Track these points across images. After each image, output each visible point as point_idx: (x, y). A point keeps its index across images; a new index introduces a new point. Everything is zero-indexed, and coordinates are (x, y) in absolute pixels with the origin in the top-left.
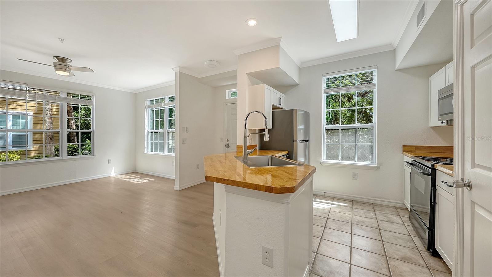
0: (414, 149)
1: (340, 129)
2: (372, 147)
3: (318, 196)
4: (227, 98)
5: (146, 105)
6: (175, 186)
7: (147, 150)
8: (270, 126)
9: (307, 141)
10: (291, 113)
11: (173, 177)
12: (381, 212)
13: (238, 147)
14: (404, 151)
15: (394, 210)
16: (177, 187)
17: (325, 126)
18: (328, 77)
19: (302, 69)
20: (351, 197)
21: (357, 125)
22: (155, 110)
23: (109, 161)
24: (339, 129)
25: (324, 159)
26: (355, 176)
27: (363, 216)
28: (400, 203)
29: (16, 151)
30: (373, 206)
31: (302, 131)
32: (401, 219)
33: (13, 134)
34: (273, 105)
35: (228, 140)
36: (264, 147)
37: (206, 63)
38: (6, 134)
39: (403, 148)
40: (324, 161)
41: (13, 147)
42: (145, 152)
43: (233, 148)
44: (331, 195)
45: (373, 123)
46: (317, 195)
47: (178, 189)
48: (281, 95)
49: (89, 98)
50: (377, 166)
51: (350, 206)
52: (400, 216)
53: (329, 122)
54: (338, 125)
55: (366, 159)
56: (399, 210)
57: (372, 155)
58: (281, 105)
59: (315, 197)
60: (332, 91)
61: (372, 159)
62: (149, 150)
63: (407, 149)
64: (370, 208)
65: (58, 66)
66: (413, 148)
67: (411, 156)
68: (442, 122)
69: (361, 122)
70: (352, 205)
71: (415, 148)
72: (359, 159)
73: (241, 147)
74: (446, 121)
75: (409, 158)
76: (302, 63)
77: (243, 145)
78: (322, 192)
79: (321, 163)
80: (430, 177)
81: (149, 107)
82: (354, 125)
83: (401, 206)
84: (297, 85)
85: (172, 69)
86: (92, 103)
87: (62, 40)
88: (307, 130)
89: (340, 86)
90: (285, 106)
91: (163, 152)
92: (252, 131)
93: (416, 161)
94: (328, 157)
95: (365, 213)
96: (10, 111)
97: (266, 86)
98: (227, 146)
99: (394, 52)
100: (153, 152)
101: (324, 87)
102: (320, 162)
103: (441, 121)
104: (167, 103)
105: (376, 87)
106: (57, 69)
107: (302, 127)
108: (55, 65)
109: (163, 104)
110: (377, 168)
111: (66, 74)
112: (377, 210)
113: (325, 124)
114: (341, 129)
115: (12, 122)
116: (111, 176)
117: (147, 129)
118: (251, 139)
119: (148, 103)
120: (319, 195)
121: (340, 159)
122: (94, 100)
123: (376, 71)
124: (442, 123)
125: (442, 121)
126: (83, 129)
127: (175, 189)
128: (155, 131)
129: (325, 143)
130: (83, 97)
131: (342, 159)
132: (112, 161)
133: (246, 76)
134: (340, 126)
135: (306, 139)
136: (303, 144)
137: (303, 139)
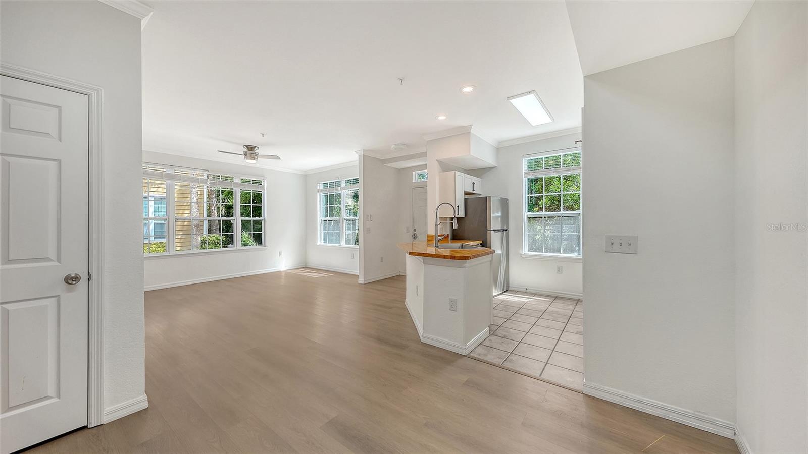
2: (579, 238)
4: (413, 181)
5: (318, 188)
6: (359, 279)
7: (320, 242)
8: (462, 215)
9: (506, 230)
10: (485, 201)
11: (357, 272)
13: (428, 236)
16: (361, 280)
17: (526, 214)
18: (529, 159)
19: (500, 149)
20: (555, 293)
21: (563, 212)
22: (328, 194)
23: (280, 254)
24: (542, 217)
25: (525, 251)
26: (560, 270)
29: (160, 243)
31: (500, 219)
33: (155, 222)
34: (465, 192)
35: (415, 230)
36: (456, 236)
38: (147, 222)
40: (525, 253)
41: (155, 238)
42: (318, 244)
43: (422, 238)
44: (532, 291)
45: (580, 210)
46: (518, 291)
47: (363, 283)
48: (475, 179)
49: (260, 183)
51: (551, 301)
53: (530, 209)
54: (541, 213)
55: (572, 251)
57: (579, 247)
58: (475, 190)
59: (515, 292)
60: (533, 173)
61: (579, 250)
62: (322, 241)
64: (573, 303)
65: (248, 155)
69: (566, 209)
70: (554, 300)
72: (564, 252)
73: (432, 236)
76: (500, 142)
77: (434, 234)
78: (522, 288)
81: (322, 191)
82: (560, 213)
84: (493, 167)
85: (355, 152)
86: (263, 188)
87: (263, 135)
88: (505, 217)
89: (544, 169)
90: (480, 191)
91: (340, 243)
92: (444, 219)
94: (531, 249)
96: (151, 194)
97: (458, 173)
98: (414, 237)
100: (327, 244)
101: (525, 169)
102: (521, 254)
104: (344, 187)
106: (247, 158)
107: (499, 214)
108: (246, 154)
109: (339, 188)
111: (254, 162)
113: (527, 211)
114: (544, 217)
115: (153, 208)
116: (282, 270)
117: (320, 216)
118: (442, 228)
119: (321, 187)
120: (520, 291)
121: (544, 251)
122: (265, 184)
126: (255, 217)
127: (359, 282)
128: (328, 218)
129: (527, 232)
130: (255, 182)
131: (547, 251)
132: (282, 253)
134: (544, 213)
135: (505, 228)
136: (500, 233)
137: (500, 228)
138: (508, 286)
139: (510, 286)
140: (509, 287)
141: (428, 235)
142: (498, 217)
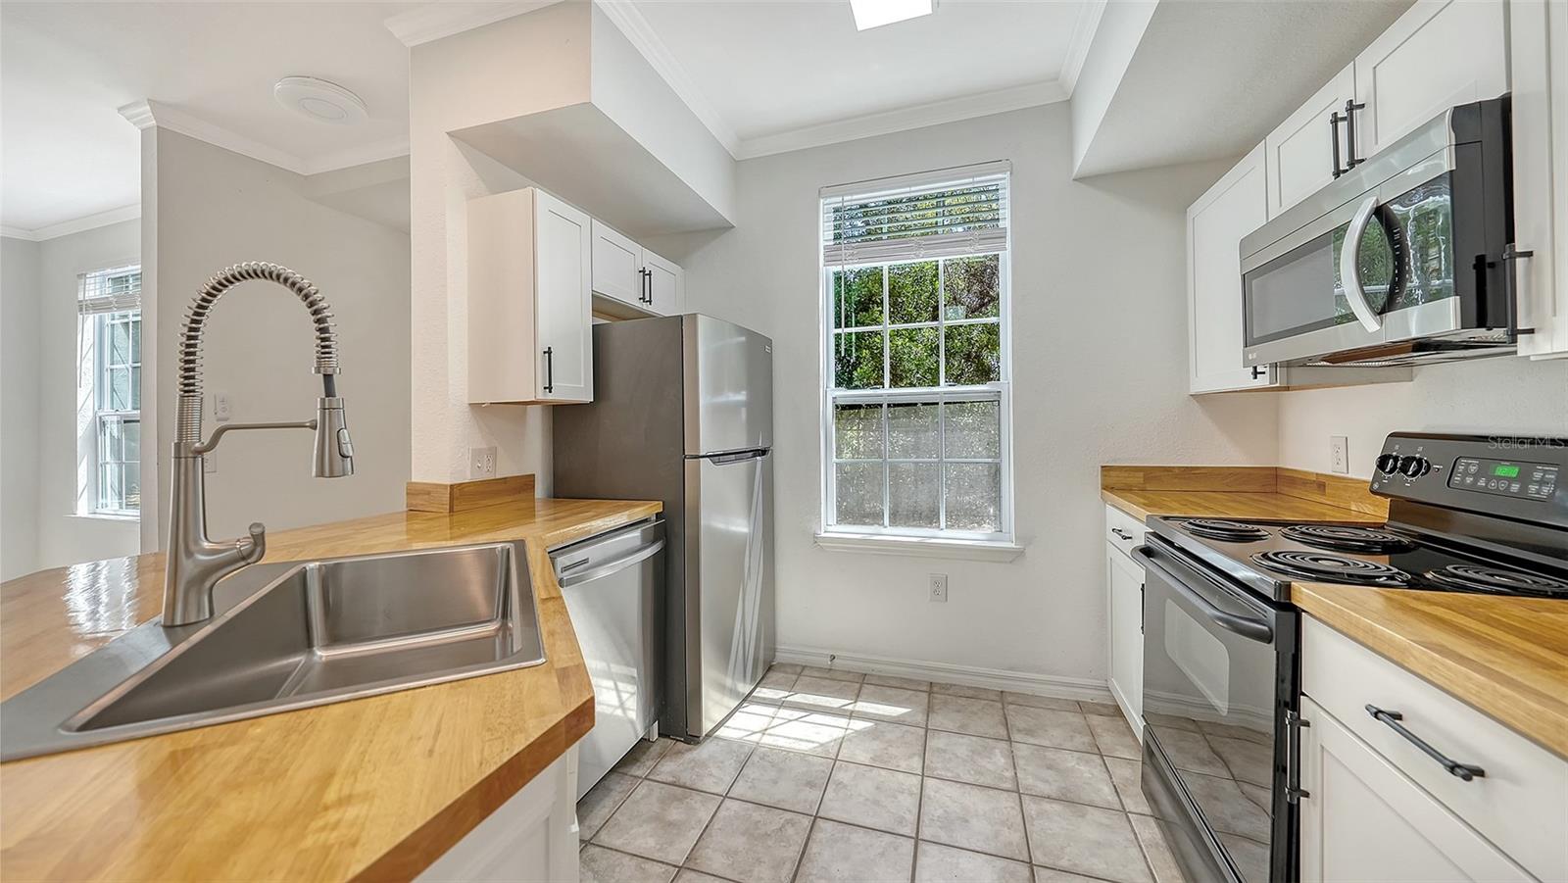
0: (1139, 478)
1: (885, 406)
2: (996, 473)
3: (806, 672)
5: (81, 298)
7: (86, 503)
8: (575, 387)
9: (764, 452)
10: (676, 331)
12: (1031, 740)
13: (416, 491)
14: (1105, 487)
15: (1076, 719)
17: (833, 394)
18: (839, 203)
19: (743, 164)
20: (926, 672)
21: (944, 388)
24: (881, 406)
25: (829, 524)
26: (940, 588)
27: (966, 778)
28: (1096, 688)
30: (1003, 709)
31: (744, 411)
32: (1106, 776)
34: (596, 298)
37: (278, 86)
39: (1103, 476)
40: (830, 529)
44: (854, 665)
45: (999, 380)
46: (804, 667)
48: (649, 259)
50: (1013, 545)
51: (920, 718)
52: (1102, 756)
53: (844, 379)
54: (879, 391)
55: (976, 520)
56: (1095, 720)
57: (999, 508)
58: (650, 301)
59: (794, 677)
60: (852, 254)
61: (998, 518)
62: (116, 501)
63: (1120, 481)
64: (989, 723)
66: (1137, 474)
67: (1143, 513)
68: (1256, 374)
69: (957, 379)
70: (929, 710)
71: (1141, 474)
72: (952, 520)
73: (436, 491)
74: (1271, 365)
75: (1133, 522)
76: (744, 140)
78: (821, 655)
79: (816, 539)
80: (1270, 650)
82: (935, 389)
83: (1098, 697)
84: (724, 228)
85: (120, 109)
88: (762, 407)
89: (885, 237)
93: (1171, 544)
94: (846, 515)
95: (976, 757)
97: (545, 201)
99: (1066, 110)
101: (825, 235)
102: (815, 536)
103: (1251, 369)
105: (1008, 245)
107: (742, 397)
110: (1017, 556)
112: (1019, 731)
113: (832, 384)
114: (889, 405)
117: (97, 405)
119: (92, 289)
120: (812, 668)
121: (885, 523)
123: (1007, 183)
124: (1256, 378)
125: (1255, 368)
129: (835, 459)
131: (895, 519)
133: (449, 147)
134: (887, 392)
135: (760, 446)
136: (741, 467)
137: (742, 446)
138: (772, 650)
139: (778, 647)
140: (775, 650)
141: (410, 484)
142: (737, 405)
